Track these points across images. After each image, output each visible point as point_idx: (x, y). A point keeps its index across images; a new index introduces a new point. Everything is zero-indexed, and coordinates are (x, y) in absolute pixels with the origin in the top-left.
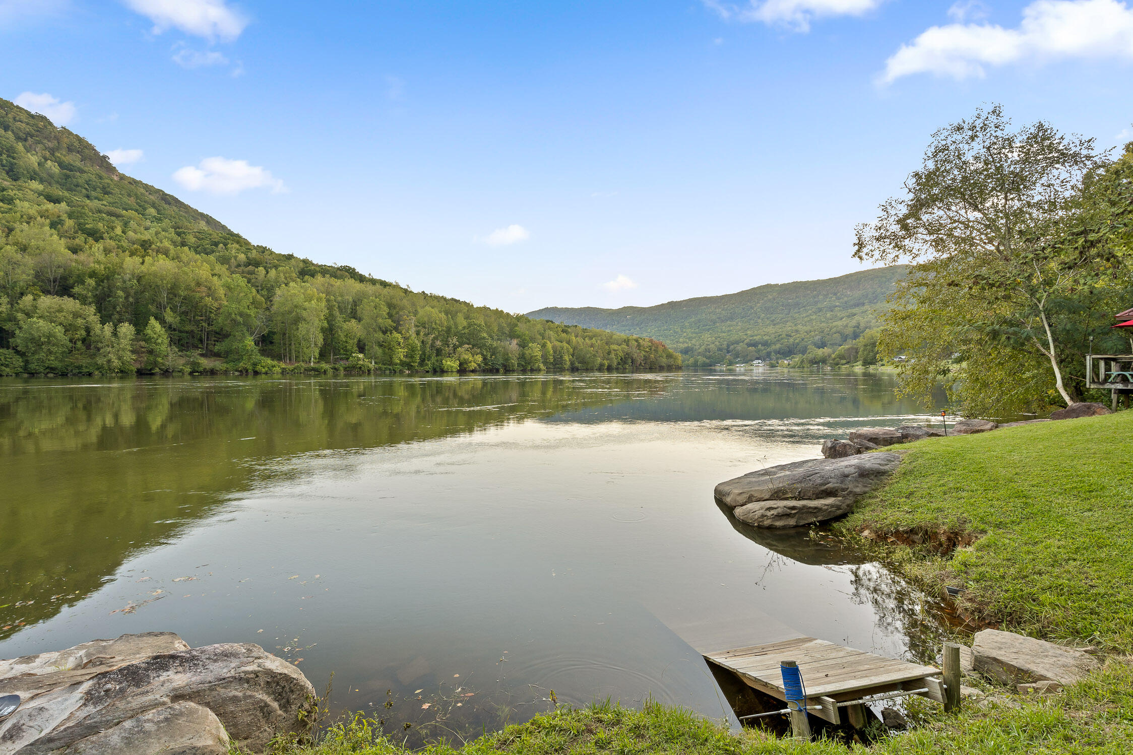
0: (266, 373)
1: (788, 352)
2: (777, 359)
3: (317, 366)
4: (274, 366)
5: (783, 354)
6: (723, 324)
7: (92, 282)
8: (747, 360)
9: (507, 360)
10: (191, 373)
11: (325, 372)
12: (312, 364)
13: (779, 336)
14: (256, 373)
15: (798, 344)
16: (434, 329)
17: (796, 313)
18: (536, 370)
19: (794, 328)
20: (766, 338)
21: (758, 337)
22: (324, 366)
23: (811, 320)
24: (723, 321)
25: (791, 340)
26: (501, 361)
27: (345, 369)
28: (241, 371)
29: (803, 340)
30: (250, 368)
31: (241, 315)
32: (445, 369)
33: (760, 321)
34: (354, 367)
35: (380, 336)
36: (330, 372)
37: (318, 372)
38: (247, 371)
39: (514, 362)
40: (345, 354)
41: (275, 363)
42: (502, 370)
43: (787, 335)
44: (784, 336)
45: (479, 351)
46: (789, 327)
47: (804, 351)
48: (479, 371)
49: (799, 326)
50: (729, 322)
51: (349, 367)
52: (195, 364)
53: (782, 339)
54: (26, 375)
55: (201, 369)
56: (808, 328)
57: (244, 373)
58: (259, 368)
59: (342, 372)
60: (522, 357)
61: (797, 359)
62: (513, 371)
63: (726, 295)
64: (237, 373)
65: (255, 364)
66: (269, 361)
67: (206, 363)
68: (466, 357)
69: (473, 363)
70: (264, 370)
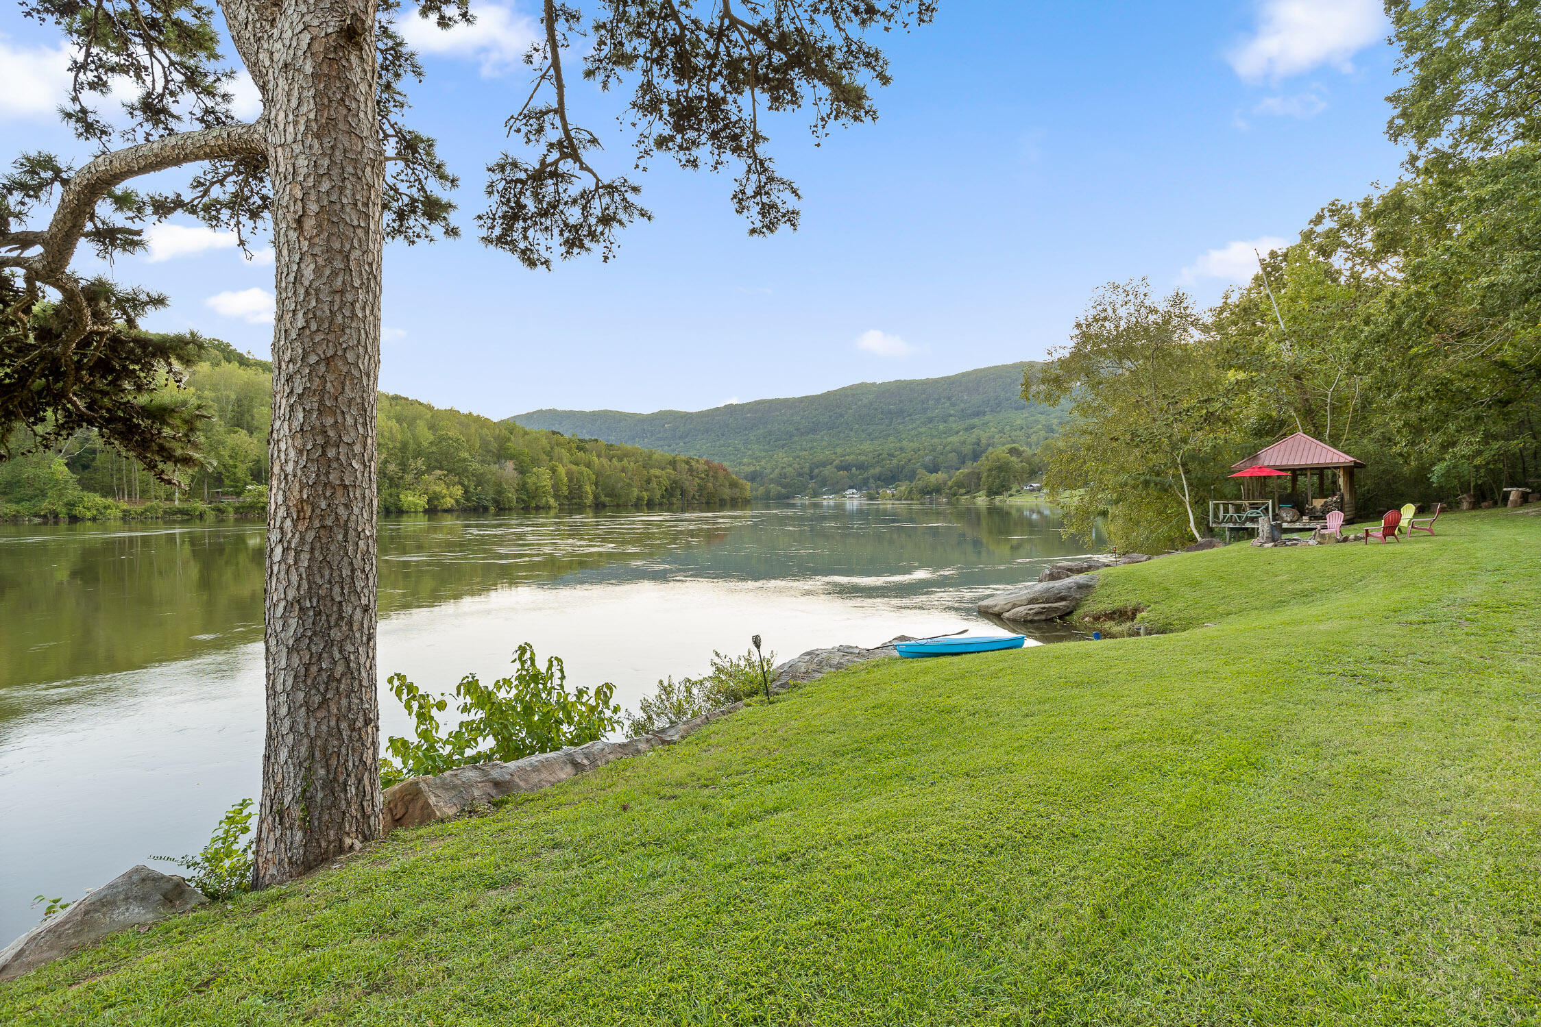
0: (94, 519)
1: (890, 479)
2: (878, 487)
3: (185, 506)
4: (106, 508)
5: (883, 481)
6: (803, 438)
8: (838, 490)
9: (500, 492)
11: (201, 516)
12: (177, 502)
13: (880, 455)
14: (74, 519)
15: (903, 467)
16: (380, 444)
17: (899, 424)
18: (543, 508)
19: (898, 445)
20: (862, 458)
21: (852, 457)
22: (199, 505)
23: (921, 433)
24: (802, 434)
25: (895, 461)
26: (491, 494)
27: (237, 510)
28: (45, 516)
29: (910, 461)
30: (62, 511)
32: (405, 507)
33: (852, 434)
34: (252, 507)
36: (211, 516)
37: (187, 516)
38: (56, 516)
39: (512, 495)
40: (232, 486)
41: (110, 501)
42: (492, 509)
43: (889, 455)
44: (885, 455)
45: (457, 479)
46: (891, 444)
47: (912, 477)
48: (457, 510)
49: (904, 442)
50: (810, 436)
51: (243, 507)
53: (883, 460)
56: (915, 445)
57: (50, 519)
58: (79, 510)
59: (232, 516)
60: (523, 487)
61: (903, 487)
62: (510, 509)
63: (806, 397)
64: (37, 520)
65: (71, 505)
66: (98, 499)
68: (438, 489)
69: (448, 499)
70: (89, 514)
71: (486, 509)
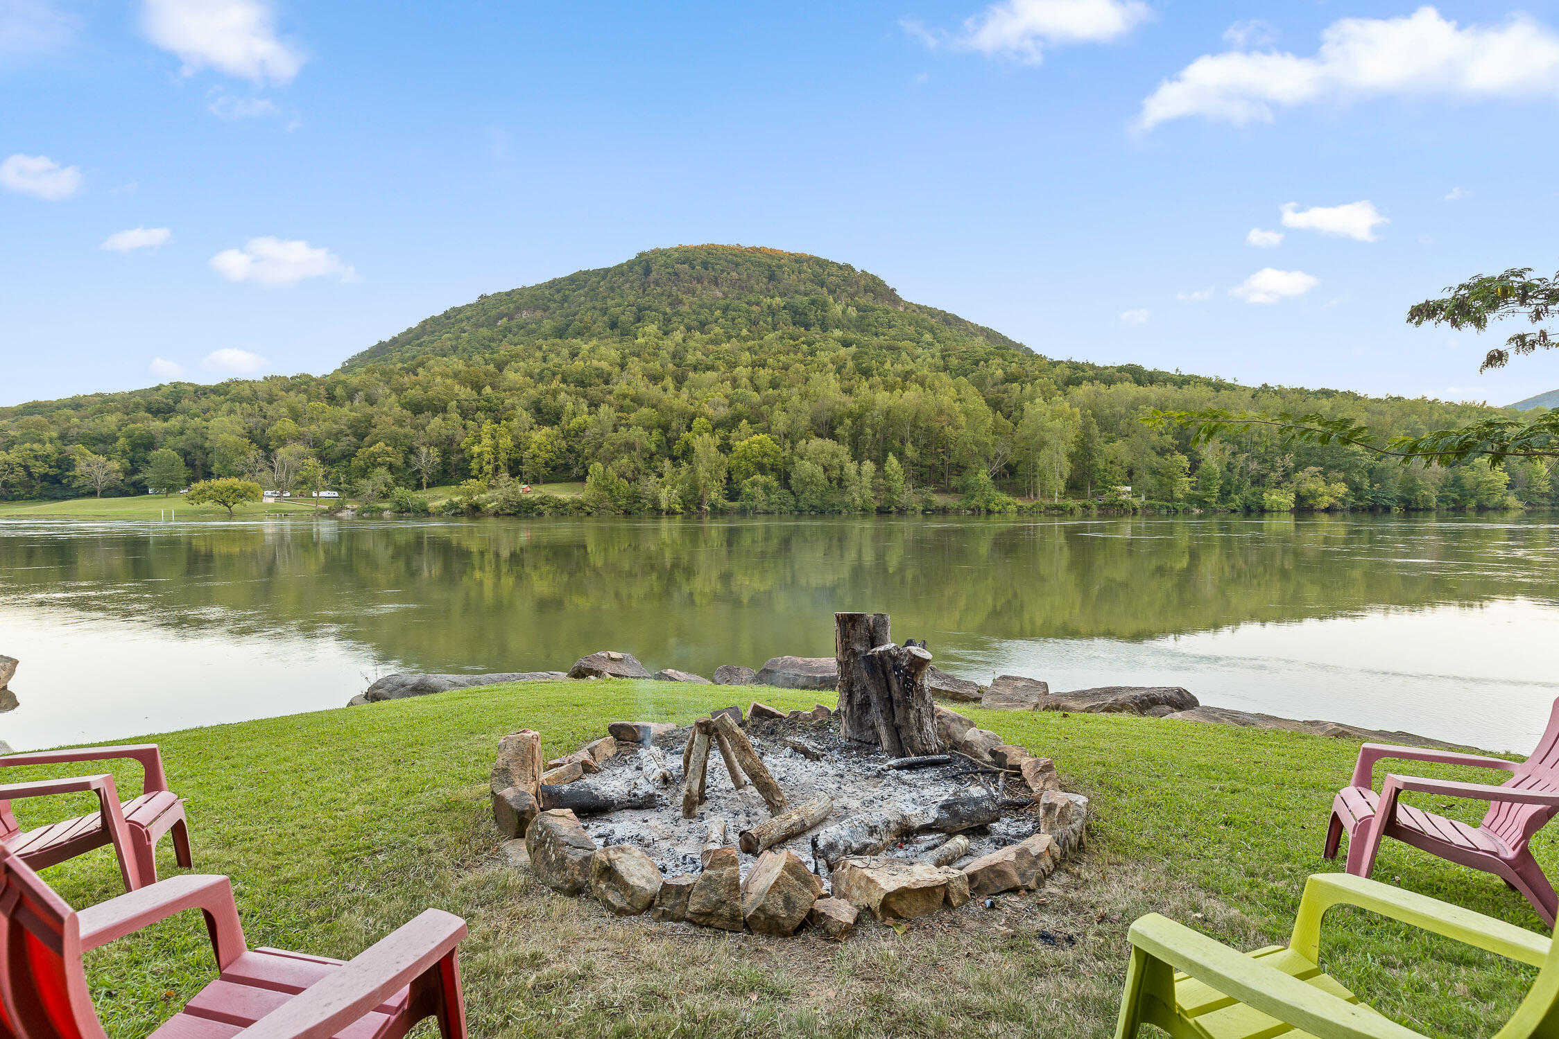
0: (999, 512)
3: (1061, 503)
4: (1008, 504)
7: (848, 422)
10: (923, 512)
11: (1072, 511)
12: (1056, 500)
14: (989, 512)
16: (1256, 443)
18: (1495, 509)
22: (1071, 503)
27: (1100, 507)
28: (973, 510)
30: (983, 505)
31: (977, 443)
32: (1267, 507)
34: (1112, 505)
35: (1155, 460)
36: (1079, 511)
37: (1062, 511)
38: (979, 510)
39: (1431, 494)
41: (1010, 499)
42: (1396, 510)
45: (1341, 475)
48: (1342, 510)
51: (1105, 505)
52: (928, 502)
54: (796, 513)
55: (933, 507)
57: (976, 511)
58: (992, 506)
59: (1095, 512)
62: (1428, 510)
65: (988, 502)
66: (1004, 498)
67: (939, 500)
68: (1312, 487)
69: (1326, 498)
70: (997, 509)
71: (1387, 509)
